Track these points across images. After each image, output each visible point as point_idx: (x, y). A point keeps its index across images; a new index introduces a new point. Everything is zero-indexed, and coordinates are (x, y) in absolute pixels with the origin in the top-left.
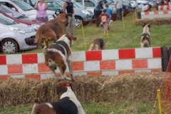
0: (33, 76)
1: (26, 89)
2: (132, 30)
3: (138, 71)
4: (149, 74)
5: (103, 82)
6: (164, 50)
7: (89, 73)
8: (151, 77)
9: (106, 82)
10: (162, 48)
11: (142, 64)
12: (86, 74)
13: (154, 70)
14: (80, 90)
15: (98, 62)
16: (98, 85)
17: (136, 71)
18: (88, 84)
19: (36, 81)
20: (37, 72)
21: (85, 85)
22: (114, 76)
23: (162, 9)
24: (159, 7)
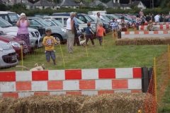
0: (11, 94)
1: (3, 108)
2: (112, 49)
3: (118, 91)
4: (128, 94)
5: (82, 102)
6: (144, 70)
7: (68, 92)
8: (131, 98)
9: (86, 102)
10: (142, 69)
11: (122, 84)
12: (65, 93)
13: (134, 91)
14: (58, 109)
15: (78, 81)
16: (77, 104)
17: (115, 92)
18: (66, 104)
19: (13, 99)
20: (14, 90)
21: (63, 105)
22: (94, 96)
23: (142, 29)
24: (140, 27)
